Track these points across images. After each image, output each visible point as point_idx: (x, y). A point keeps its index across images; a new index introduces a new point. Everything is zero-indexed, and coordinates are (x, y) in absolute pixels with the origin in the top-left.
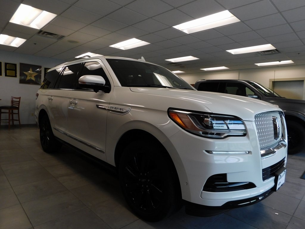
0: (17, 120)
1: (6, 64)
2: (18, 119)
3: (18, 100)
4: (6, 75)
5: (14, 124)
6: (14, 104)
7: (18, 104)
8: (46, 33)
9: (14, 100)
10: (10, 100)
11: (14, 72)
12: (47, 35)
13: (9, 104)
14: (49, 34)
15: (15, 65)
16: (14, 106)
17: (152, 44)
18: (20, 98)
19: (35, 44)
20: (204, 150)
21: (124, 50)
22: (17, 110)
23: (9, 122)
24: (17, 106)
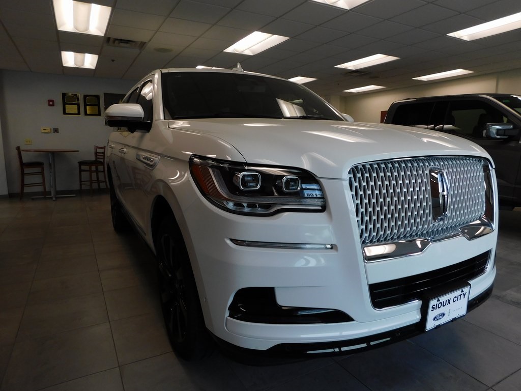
0: (102, 182)
1: (85, 96)
2: (104, 180)
3: (102, 151)
4: (86, 114)
5: (101, 187)
6: (98, 157)
7: (102, 157)
8: (117, 41)
9: (99, 150)
10: (93, 151)
11: (97, 107)
12: (119, 43)
13: (93, 158)
14: (122, 42)
15: (98, 97)
16: (98, 160)
17: (293, 38)
18: (104, 148)
19: (113, 60)
20: (227, 238)
21: (252, 54)
22: (102, 166)
23: (91, 185)
24: (102, 160)
